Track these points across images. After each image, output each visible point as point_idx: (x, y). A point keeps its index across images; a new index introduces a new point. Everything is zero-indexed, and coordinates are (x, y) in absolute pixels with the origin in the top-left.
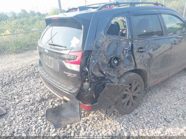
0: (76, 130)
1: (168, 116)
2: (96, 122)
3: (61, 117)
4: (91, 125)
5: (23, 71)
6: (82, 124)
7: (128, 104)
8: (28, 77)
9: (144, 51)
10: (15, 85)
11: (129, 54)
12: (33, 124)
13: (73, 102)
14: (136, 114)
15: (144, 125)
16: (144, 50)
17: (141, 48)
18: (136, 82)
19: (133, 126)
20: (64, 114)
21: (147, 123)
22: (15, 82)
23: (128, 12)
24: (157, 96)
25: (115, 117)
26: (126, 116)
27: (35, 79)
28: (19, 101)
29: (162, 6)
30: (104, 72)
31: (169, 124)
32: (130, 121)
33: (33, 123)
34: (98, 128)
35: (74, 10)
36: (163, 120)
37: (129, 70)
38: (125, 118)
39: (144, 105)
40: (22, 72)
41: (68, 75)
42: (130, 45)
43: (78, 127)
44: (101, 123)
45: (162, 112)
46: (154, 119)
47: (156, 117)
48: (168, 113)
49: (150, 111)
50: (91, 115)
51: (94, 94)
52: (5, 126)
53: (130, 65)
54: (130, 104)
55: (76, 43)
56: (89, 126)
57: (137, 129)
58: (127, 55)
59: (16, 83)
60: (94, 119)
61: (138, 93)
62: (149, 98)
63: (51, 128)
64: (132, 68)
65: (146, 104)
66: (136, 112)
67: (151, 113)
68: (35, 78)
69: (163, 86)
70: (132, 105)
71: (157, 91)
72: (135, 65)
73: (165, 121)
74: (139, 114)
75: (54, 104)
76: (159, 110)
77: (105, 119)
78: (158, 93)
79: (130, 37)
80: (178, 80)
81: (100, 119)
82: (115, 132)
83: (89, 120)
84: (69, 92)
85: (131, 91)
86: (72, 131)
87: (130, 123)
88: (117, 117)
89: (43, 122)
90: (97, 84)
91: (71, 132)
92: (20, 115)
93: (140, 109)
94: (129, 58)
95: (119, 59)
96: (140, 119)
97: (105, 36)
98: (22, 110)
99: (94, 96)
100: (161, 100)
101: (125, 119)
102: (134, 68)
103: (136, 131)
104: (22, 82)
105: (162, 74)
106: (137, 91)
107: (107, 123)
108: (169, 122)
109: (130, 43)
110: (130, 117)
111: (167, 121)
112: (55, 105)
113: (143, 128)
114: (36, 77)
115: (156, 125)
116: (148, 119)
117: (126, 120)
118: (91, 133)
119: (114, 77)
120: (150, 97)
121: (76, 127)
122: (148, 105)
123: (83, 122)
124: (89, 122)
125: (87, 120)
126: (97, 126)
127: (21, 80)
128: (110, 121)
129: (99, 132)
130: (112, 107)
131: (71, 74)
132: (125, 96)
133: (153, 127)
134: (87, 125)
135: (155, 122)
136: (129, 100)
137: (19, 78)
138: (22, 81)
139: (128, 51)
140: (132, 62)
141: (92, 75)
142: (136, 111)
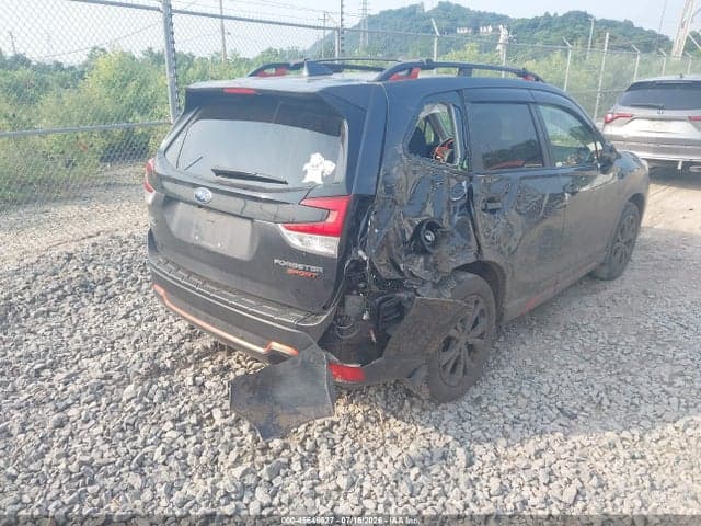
0: (305, 454)
1: (566, 403)
2: (361, 427)
3: (276, 404)
4: (347, 437)
5: (39, 277)
6: (319, 436)
7: (454, 370)
8: (70, 298)
9: (498, 209)
10: (23, 324)
11: (463, 214)
12: (152, 444)
13: (310, 357)
14: (478, 400)
15: (508, 428)
16: (499, 205)
17: (491, 200)
18: (477, 302)
19: (478, 433)
20: (283, 393)
21: (513, 423)
22: (23, 313)
23: (457, 91)
24: (524, 351)
25: (415, 410)
26: (450, 406)
27: (98, 306)
28: (68, 377)
29: (537, 79)
30: (401, 266)
31: (573, 422)
32: (464, 421)
33: (149, 441)
34: (372, 444)
35: (273, 71)
36: (557, 411)
37: (462, 263)
38: (448, 413)
39: (496, 376)
40: (34, 279)
41: (290, 271)
42: (465, 190)
43: (309, 444)
44: (377, 429)
45: (550, 393)
46: (530, 411)
47: (534, 405)
48: (567, 394)
49: (515, 390)
50: (340, 409)
51: (372, 332)
52: (44, 457)
53: (465, 248)
54: (460, 368)
55: (323, 172)
56: (342, 440)
57: (489, 440)
58: (457, 218)
59: (26, 317)
60: (351, 418)
61: (481, 336)
62: (504, 357)
63: (218, 453)
64: (470, 258)
65: (500, 372)
66: (475, 396)
67: (519, 396)
68: (96, 300)
69: (537, 321)
70: (465, 372)
71: (522, 335)
72: (476, 248)
73: (561, 415)
74: (485, 400)
75: (203, 384)
76: (539, 387)
77: (386, 419)
78: (527, 342)
79: (465, 166)
80: (575, 304)
81: (373, 419)
82: (429, 449)
83: (338, 424)
84: (298, 328)
85: (464, 328)
86: (293, 459)
87: (466, 424)
88: (423, 410)
89: (186, 437)
90: (383, 301)
91: (290, 460)
92: (93, 422)
93: (485, 385)
94: (461, 228)
95: (439, 227)
96: (491, 414)
97: (404, 158)
98: (88, 403)
99: (374, 339)
100: (541, 359)
101: (448, 417)
102: (475, 259)
103: (487, 445)
104: (52, 314)
105: (540, 282)
106: (479, 330)
107: (398, 430)
108: (573, 417)
109: (464, 184)
110: (461, 409)
111: (565, 415)
112: (206, 384)
113: (507, 436)
114: (102, 296)
115: (541, 427)
116: (516, 413)
117: (452, 417)
118: (356, 458)
119: (424, 282)
120: (506, 353)
121: (302, 445)
122: (505, 375)
123: (320, 428)
124: (340, 429)
125: (333, 423)
126: (368, 440)
127: (45, 309)
128: (403, 424)
129: (378, 453)
130: (418, 373)
131: (301, 266)
132: (447, 344)
133: (531, 432)
134: (337, 438)
135: (534, 417)
136: (459, 357)
137: (33, 301)
138: (48, 312)
139: (458, 205)
140: (469, 239)
141: (372, 272)
142: (476, 392)
